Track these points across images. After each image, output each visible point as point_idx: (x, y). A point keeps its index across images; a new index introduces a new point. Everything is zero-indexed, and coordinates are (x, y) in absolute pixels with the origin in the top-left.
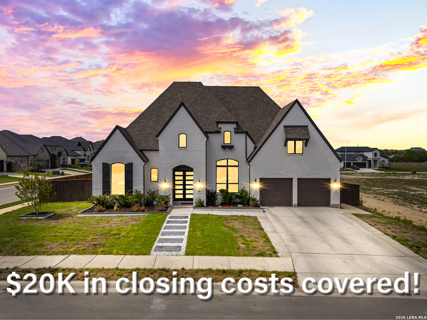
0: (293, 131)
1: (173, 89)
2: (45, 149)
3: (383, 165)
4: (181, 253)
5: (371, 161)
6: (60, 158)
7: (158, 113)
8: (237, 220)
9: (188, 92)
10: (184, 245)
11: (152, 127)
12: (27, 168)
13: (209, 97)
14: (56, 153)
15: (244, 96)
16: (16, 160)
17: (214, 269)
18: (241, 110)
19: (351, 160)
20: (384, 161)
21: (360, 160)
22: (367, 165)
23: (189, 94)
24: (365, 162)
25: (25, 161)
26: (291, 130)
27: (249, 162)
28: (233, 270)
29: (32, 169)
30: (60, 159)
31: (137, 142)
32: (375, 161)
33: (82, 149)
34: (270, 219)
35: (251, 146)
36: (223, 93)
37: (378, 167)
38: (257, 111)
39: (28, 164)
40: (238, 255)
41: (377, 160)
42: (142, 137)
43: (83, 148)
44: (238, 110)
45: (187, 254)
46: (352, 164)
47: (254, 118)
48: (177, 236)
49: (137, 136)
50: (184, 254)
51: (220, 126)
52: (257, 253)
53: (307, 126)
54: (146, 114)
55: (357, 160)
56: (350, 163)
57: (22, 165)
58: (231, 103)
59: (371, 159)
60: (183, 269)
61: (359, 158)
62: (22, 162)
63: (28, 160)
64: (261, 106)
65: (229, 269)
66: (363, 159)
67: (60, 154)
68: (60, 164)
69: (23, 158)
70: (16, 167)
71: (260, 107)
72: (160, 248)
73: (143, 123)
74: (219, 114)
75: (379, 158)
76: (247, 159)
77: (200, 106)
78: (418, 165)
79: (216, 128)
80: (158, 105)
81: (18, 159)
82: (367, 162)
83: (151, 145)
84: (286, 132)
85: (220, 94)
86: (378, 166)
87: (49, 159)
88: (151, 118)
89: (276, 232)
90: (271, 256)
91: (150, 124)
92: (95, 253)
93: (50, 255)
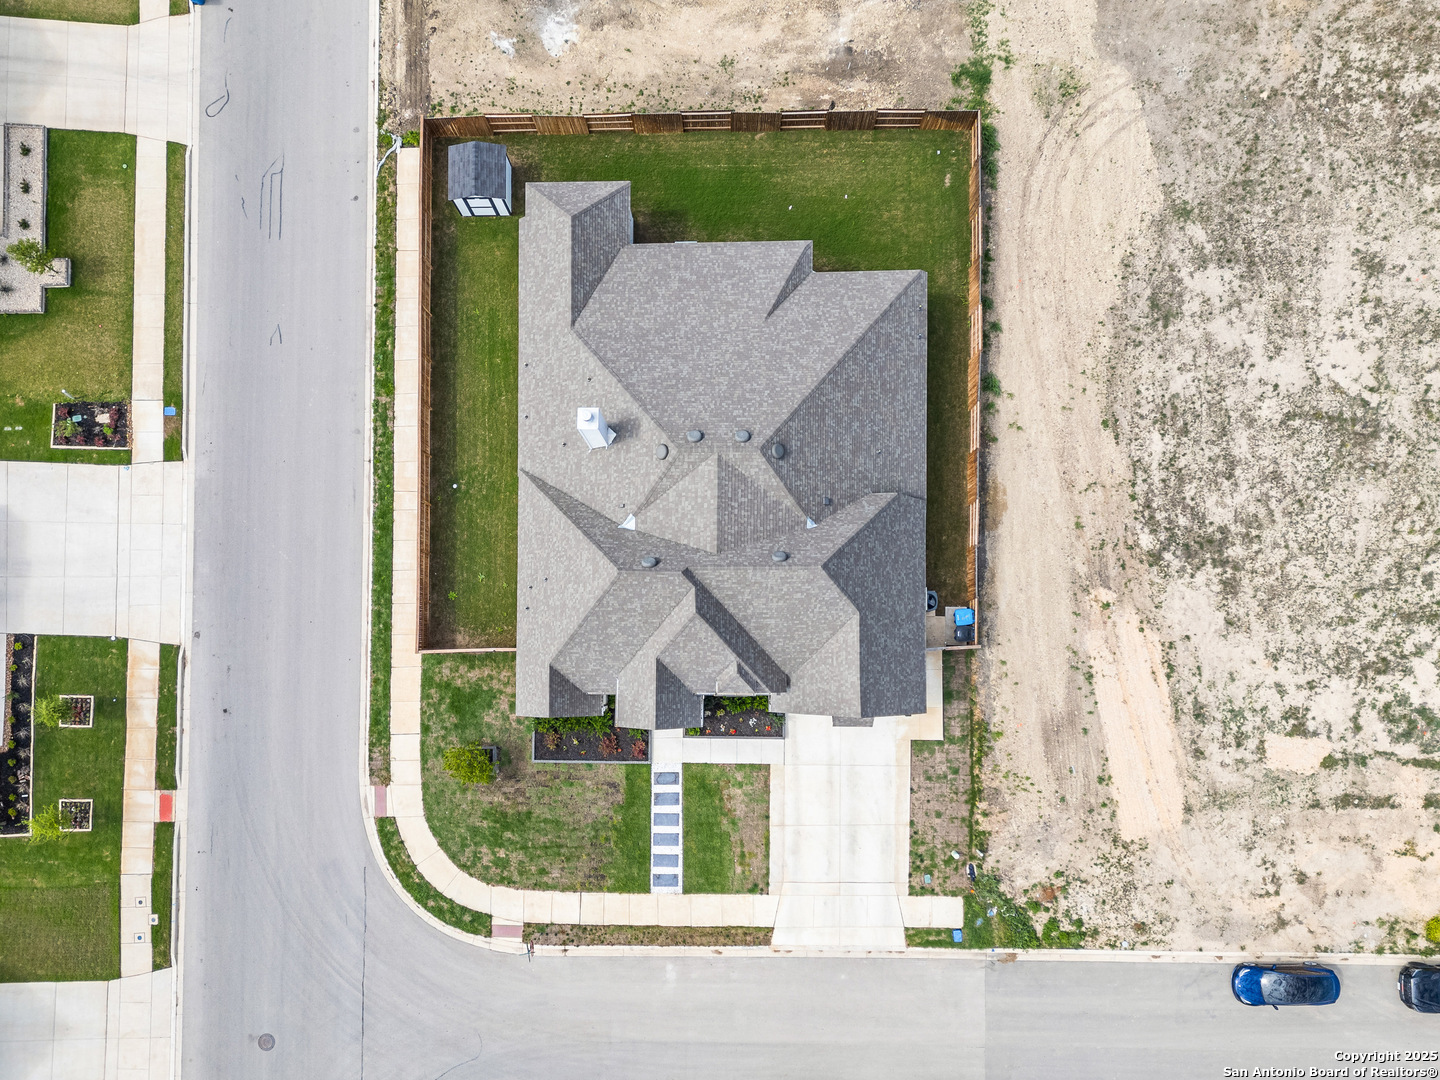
4: (679, 888)
7: (601, 638)
8: (742, 786)
10: (679, 870)
18: (770, 618)
34: (786, 776)
40: (730, 891)
45: (686, 891)
48: (671, 847)
50: (682, 891)
52: (750, 886)
71: (813, 612)
72: (658, 879)
85: (726, 585)
88: (589, 646)
89: (782, 825)
90: (762, 892)
91: (592, 655)
92: (600, 889)
93: (563, 891)
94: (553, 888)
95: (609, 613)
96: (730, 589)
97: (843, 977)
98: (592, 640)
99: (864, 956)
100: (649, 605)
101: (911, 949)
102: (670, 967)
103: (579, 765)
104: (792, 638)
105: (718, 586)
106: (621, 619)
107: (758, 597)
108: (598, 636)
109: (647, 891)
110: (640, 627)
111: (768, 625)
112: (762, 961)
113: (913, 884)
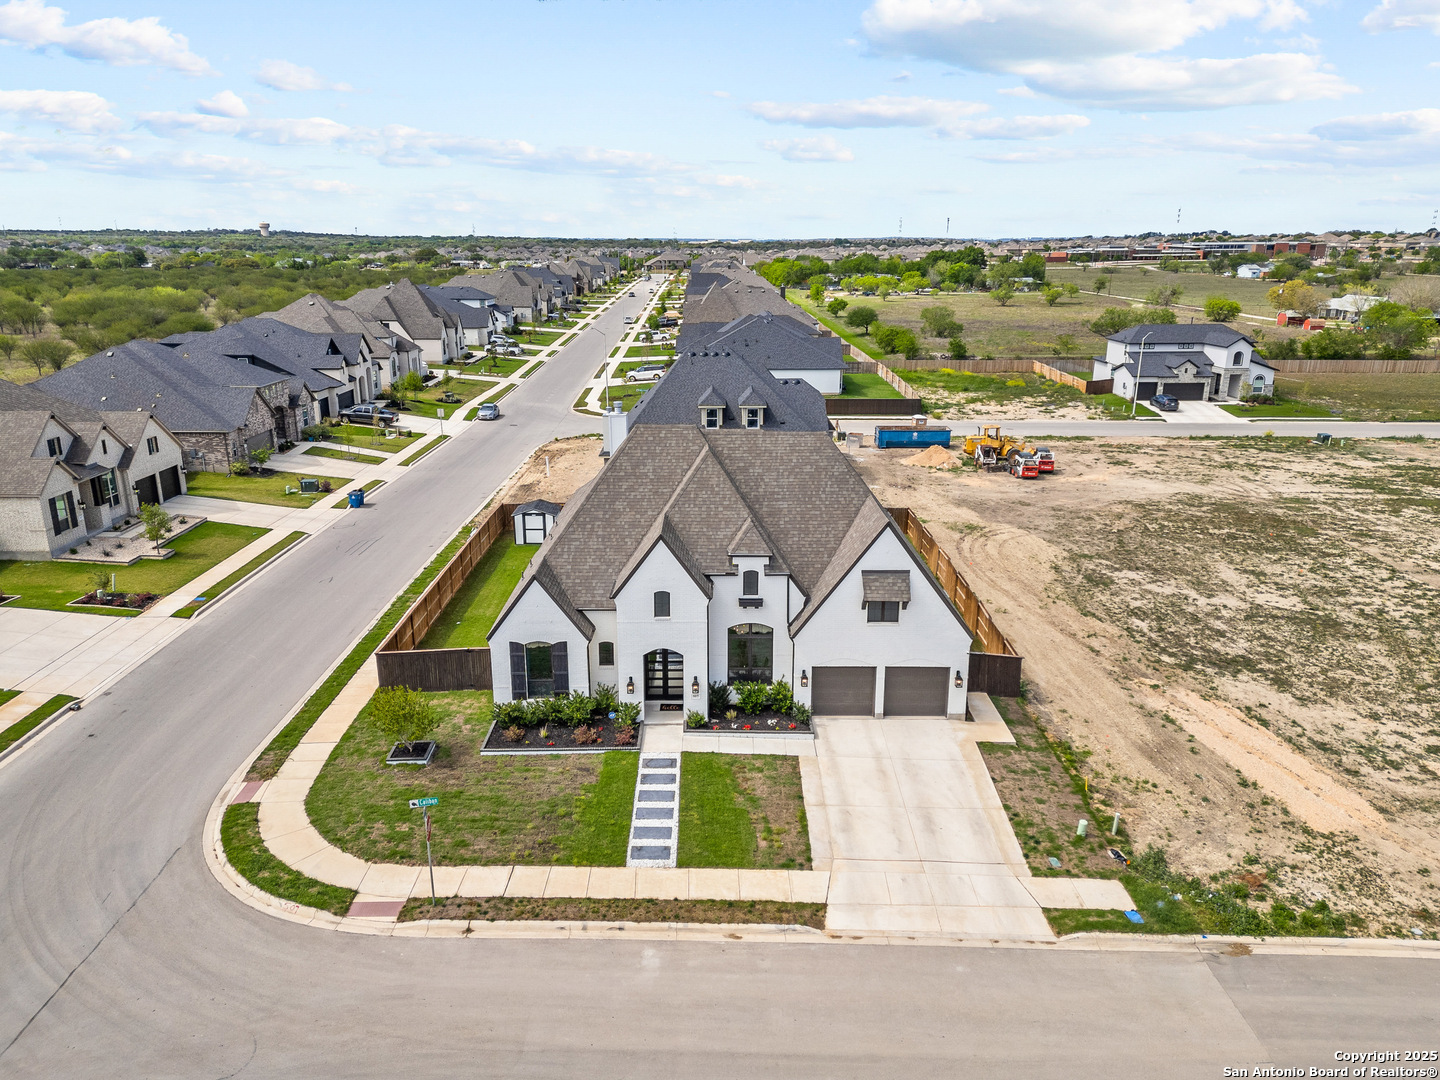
0: (878, 584)
1: (636, 449)
2: (260, 402)
3: (1256, 389)
4: (670, 861)
5: (1222, 378)
6: (297, 412)
7: (607, 516)
8: (761, 771)
9: (668, 454)
10: (672, 843)
11: (598, 553)
12: (226, 464)
13: (714, 481)
14: (284, 402)
15: (791, 460)
16: (194, 443)
17: (718, 899)
18: (783, 499)
19: (1159, 377)
20: (1260, 378)
21: (1186, 376)
22: (1207, 389)
23: (670, 461)
24: (1202, 381)
25: (217, 445)
26: (875, 580)
27: (792, 639)
28: (743, 902)
29: (242, 470)
30: (295, 416)
31: (569, 592)
32: (1234, 379)
33: (344, 364)
34: (820, 766)
35: (798, 599)
36: (745, 452)
37: (1239, 396)
38: (817, 503)
39: (228, 453)
40: (752, 865)
41: (1240, 375)
42: (578, 577)
43: (345, 359)
44: (778, 500)
45: (680, 865)
46: (1160, 389)
47: (811, 522)
48: (662, 820)
49: (568, 577)
50: (675, 864)
51: (735, 561)
52: (782, 861)
53: (908, 572)
54: (581, 519)
55: (1177, 376)
56: (1156, 384)
57: (212, 457)
58: (762, 479)
59: (1222, 372)
60: (676, 899)
61: (1183, 369)
62: (211, 449)
63: (227, 445)
64: (827, 489)
65: (737, 898)
66: (1198, 373)
67: (294, 401)
68: (299, 430)
69: (211, 439)
70: (196, 462)
71: (824, 491)
72: (639, 852)
73: (578, 543)
74: (734, 529)
75: (1247, 370)
76: (790, 625)
77: (695, 505)
78: (1384, 370)
79: (728, 564)
80: (606, 493)
81: (198, 442)
82: (1207, 382)
83: (598, 599)
84: (866, 585)
85: (738, 454)
86: (1240, 392)
87: (273, 427)
88: (593, 528)
89: (822, 805)
90: (801, 867)
91: (593, 544)
92: (547, 862)
93: (485, 865)
94: (474, 862)
95: (620, 479)
96: (742, 459)
97: (960, 969)
98: (597, 519)
99: (989, 945)
100: (661, 468)
101: (1064, 938)
102: (649, 952)
103: (541, 756)
104: (807, 532)
105: (729, 456)
106: (631, 489)
107: (769, 469)
108: (605, 513)
109: (622, 864)
110: (649, 500)
111: (781, 510)
112: (813, 948)
113: (1034, 865)
